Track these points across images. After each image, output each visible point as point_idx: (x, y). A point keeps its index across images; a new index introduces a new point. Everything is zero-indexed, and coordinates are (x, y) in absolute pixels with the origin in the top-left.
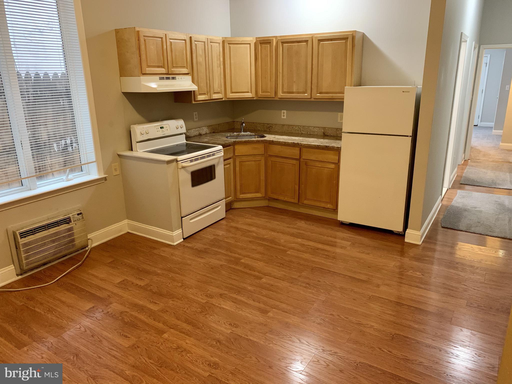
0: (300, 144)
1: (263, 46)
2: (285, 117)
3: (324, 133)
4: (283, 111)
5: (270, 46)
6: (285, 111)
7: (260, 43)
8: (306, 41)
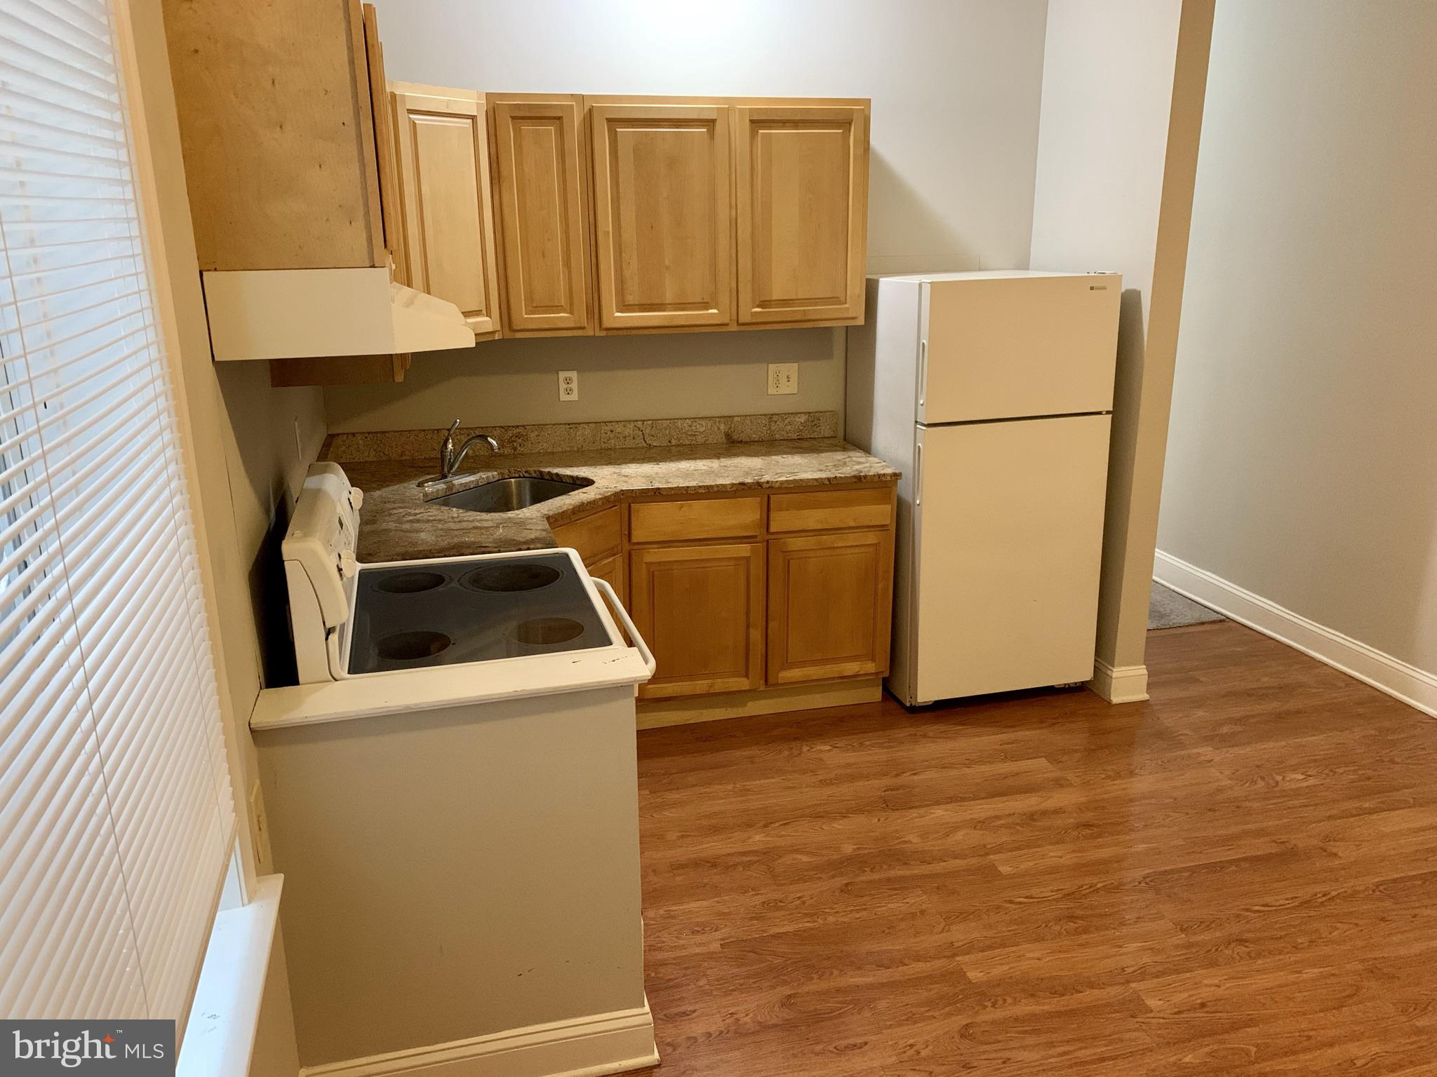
0: (765, 486)
1: (527, 128)
2: (574, 396)
3: (728, 436)
4: (562, 375)
5: (561, 133)
6: (574, 375)
7: (513, 118)
8: (710, 123)
